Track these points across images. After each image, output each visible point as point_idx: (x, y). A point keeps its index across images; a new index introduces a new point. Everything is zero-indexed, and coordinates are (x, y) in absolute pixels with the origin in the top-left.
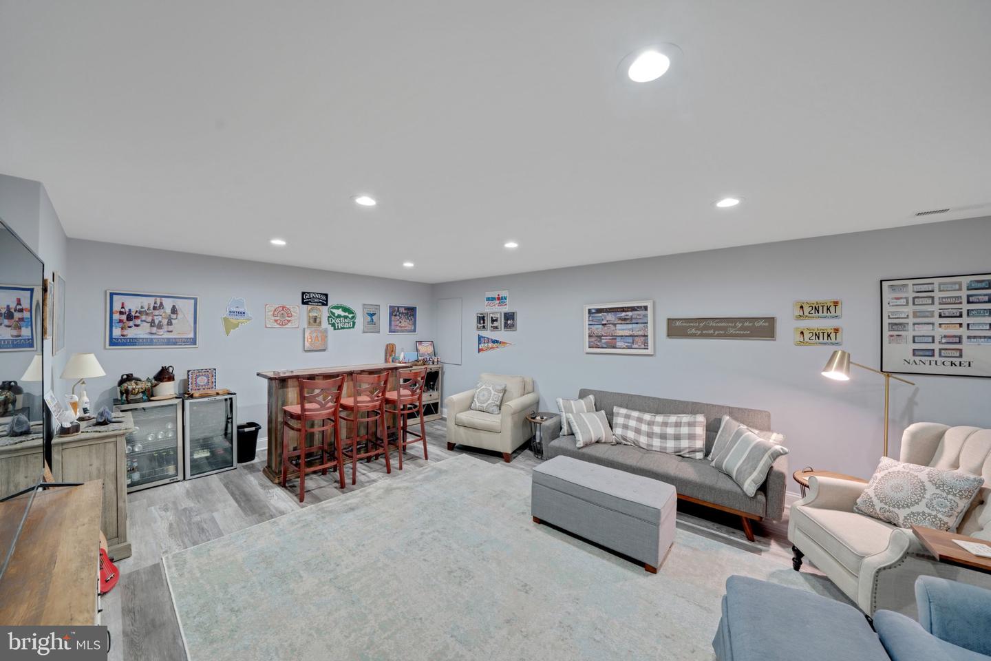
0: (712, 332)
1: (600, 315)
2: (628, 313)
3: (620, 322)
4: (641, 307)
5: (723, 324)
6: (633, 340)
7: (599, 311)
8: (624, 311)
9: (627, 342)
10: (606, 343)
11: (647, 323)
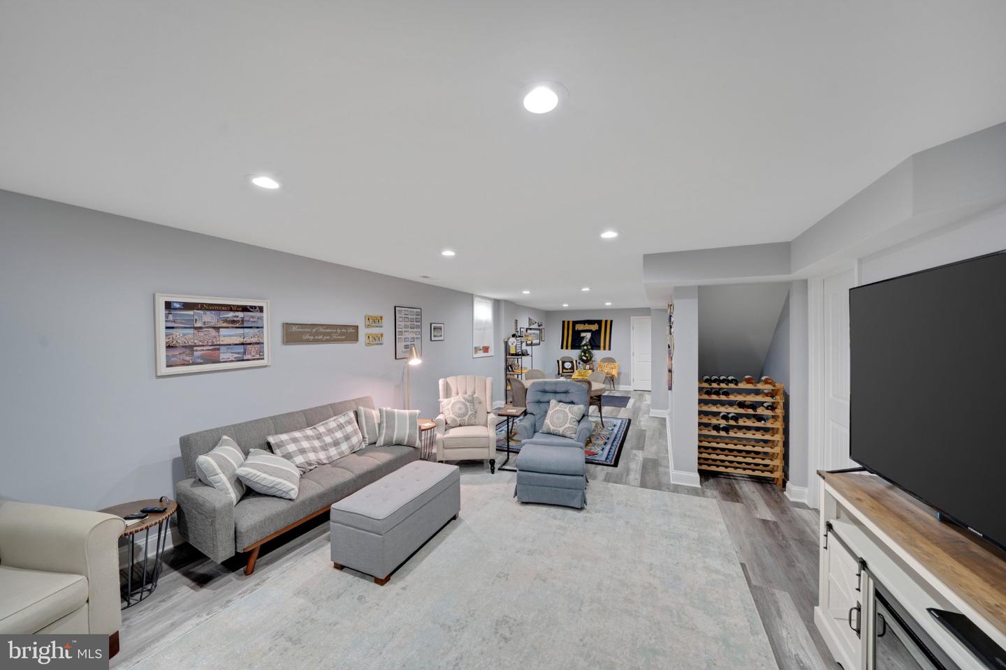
0: (321, 337)
1: (191, 313)
2: (237, 314)
3: (225, 325)
4: (255, 307)
5: (329, 330)
6: (245, 350)
7: (187, 306)
8: (231, 310)
9: (234, 353)
10: (201, 357)
11: (262, 327)
